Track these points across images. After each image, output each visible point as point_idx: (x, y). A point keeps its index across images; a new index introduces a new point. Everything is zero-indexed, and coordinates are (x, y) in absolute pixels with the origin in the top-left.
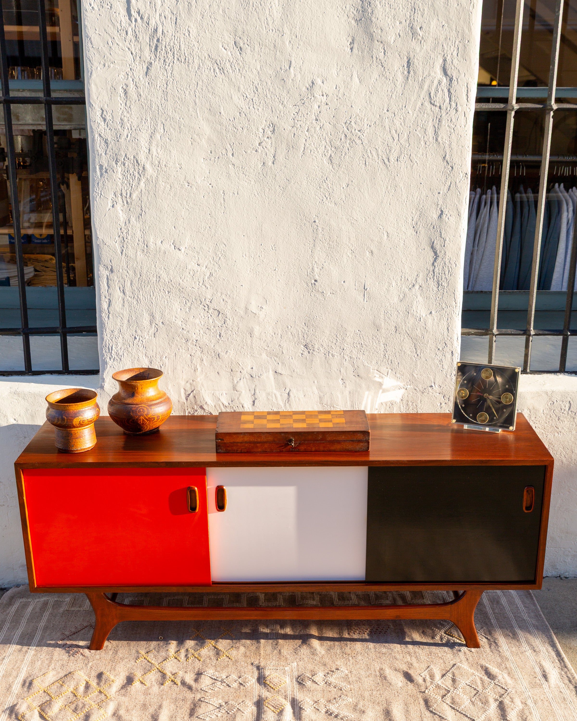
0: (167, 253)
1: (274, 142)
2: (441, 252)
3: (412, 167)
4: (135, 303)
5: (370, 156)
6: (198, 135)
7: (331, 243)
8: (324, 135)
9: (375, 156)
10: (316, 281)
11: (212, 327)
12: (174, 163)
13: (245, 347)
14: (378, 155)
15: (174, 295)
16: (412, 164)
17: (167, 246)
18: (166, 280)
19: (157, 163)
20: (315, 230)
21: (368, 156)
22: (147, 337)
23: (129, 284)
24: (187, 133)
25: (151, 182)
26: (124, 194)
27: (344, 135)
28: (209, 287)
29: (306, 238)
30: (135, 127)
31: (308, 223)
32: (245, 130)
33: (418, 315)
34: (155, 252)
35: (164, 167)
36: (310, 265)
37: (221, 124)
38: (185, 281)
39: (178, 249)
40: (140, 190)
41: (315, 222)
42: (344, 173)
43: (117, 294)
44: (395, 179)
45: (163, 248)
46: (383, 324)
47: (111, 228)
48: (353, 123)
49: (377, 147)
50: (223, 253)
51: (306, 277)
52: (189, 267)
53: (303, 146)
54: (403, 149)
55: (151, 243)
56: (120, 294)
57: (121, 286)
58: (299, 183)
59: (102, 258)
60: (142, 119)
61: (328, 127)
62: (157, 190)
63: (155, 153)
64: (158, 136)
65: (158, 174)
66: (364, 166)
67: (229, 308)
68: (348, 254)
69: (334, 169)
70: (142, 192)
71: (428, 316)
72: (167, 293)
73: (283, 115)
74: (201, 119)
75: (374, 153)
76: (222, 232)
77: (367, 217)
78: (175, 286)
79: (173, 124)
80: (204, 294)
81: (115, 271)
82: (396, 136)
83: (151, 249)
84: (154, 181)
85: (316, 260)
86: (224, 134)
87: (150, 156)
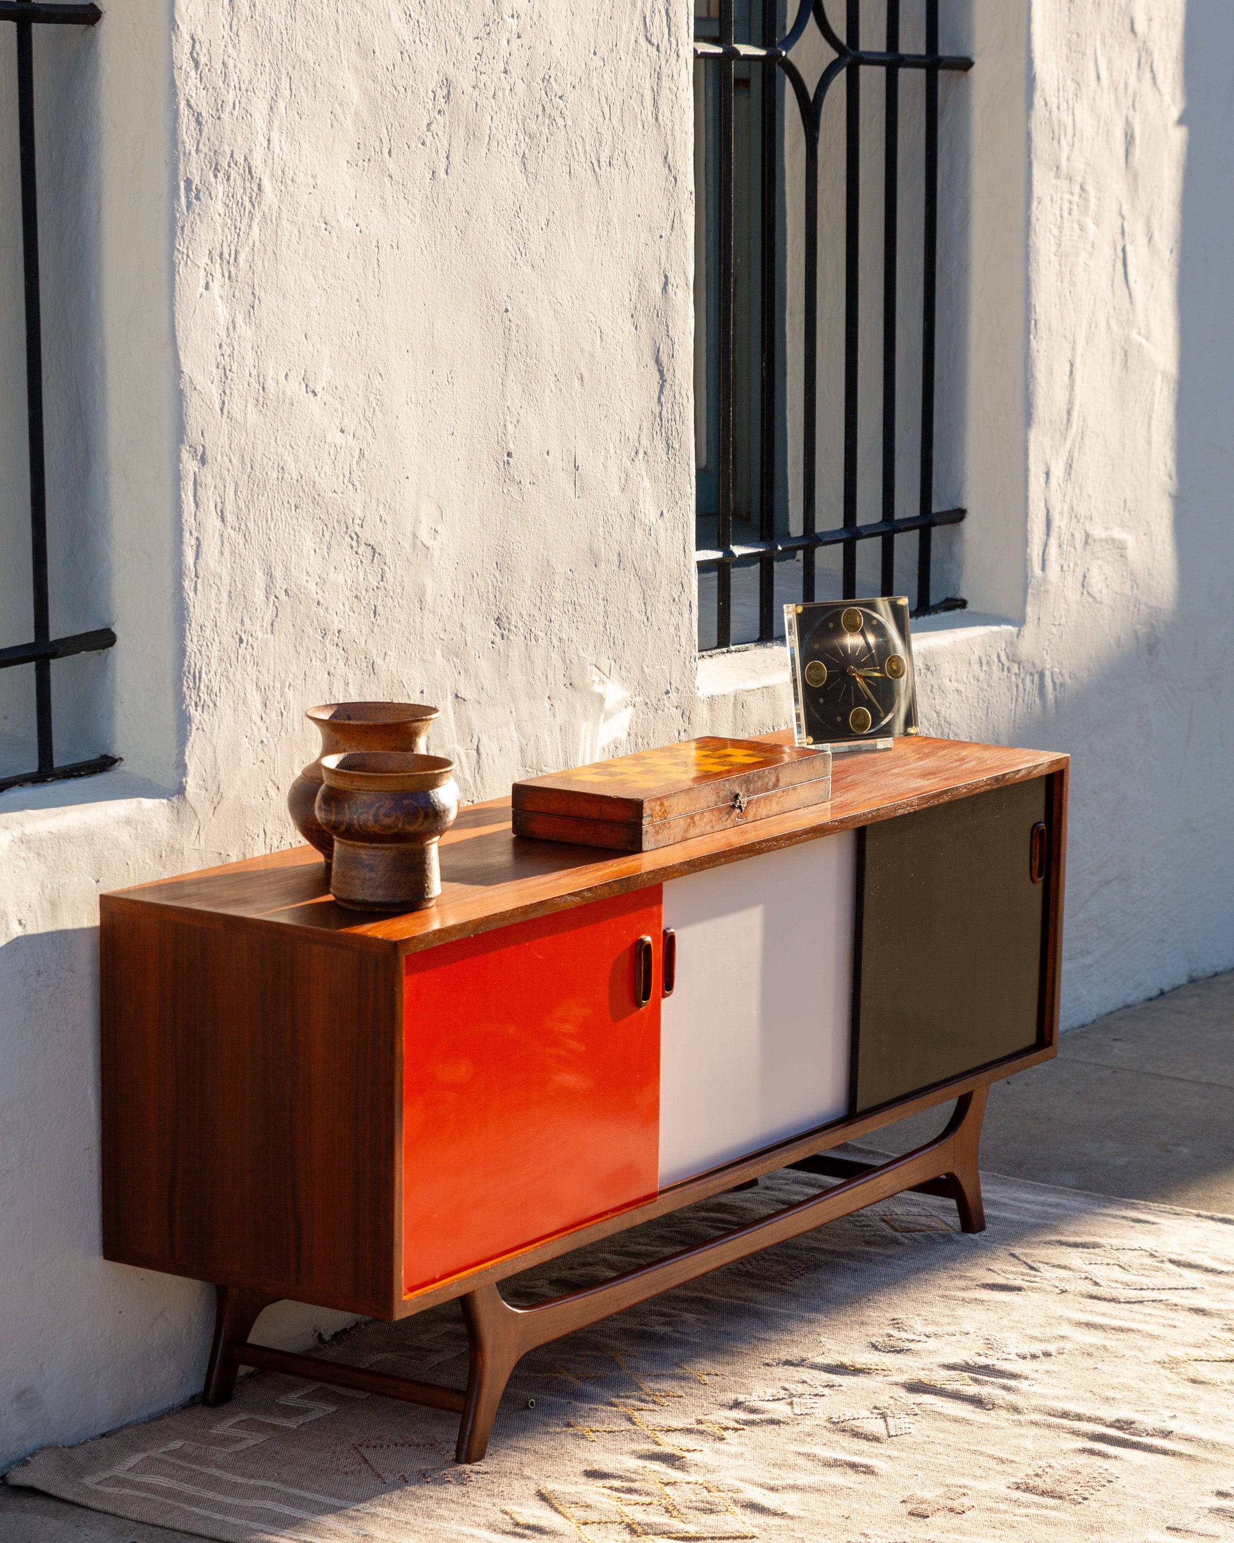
0: (295, 404)
1: (447, 123)
2: (668, 370)
3: (628, 179)
4: (241, 542)
5: (576, 155)
6: (340, 104)
7: (528, 360)
8: (515, 107)
9: (582, 155)
10: (509, 455)
11: (364, 592)
12: (306, 174)
13: (412, 638)
14: (585, 152)
15: (305, 515)
16: (628, 172)
17: (295, 388)
18: (295, 477)
19: (280, 173)
20: (507, 331)
21: (573, 155)
22: (260, 635)
23: (232, 492)
24: (326, 99)
25: (269, 222)
26: (226, 256)
27: (541, 107)
28: (358, 486)
29: (495, 351)
30: (247, 82)
31: (496, 315)
32: (409, 92)
33: (647, 521)
34: (276, 404)
35: (289, 182)
36: (501, 417)
37: (375, 79)
38: (323, 475)
39: (313, 392)
40: (251, 243)
41: (507, 311)
42: (542, 194)
43: (213, 521)
44: (607, 207)
45: (288, 392)
46: (603, 551)
47: (204, 346)
48: (552, 80)
49: (584, 135)
50: (378, 397)
51: (496, 446)
52: (329, 439)
53: (488, 131)
54: (616, 139)
55: (270, 381)
56: (216, 523)
57: (219, 500)
58: (484, 218)
59: (188, 427)
60: (256, 65)
61: (521, 87)
62: (279, 243)
63: (277, 150)
64: (281, 105)
65: (282, 202)
66: (567, 176)
67: (389, 538)
68: (551, 384)
69: (529, 185)
70: (255, 249)
71: (659, 521)
72: (293, 508)
73: (461, 59)
74: (346, 65)
75: (580, 146)
76: (377, 345)
77: (574, 297)
78: (307, 489)
79: (304, 77)
80: (351, 507)
81: (210, 461)
82: (606, 110)
83: (271, 396)
84: (274, 221)
85: (509, 404)
86: (379, 101)
87: (270, 157)
